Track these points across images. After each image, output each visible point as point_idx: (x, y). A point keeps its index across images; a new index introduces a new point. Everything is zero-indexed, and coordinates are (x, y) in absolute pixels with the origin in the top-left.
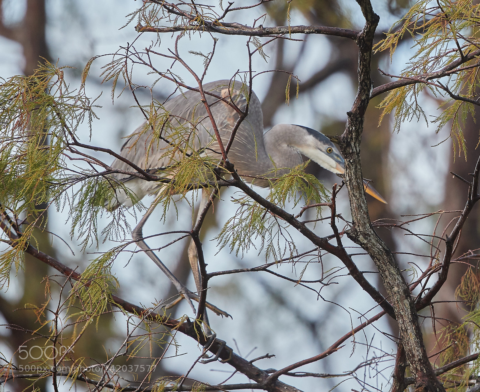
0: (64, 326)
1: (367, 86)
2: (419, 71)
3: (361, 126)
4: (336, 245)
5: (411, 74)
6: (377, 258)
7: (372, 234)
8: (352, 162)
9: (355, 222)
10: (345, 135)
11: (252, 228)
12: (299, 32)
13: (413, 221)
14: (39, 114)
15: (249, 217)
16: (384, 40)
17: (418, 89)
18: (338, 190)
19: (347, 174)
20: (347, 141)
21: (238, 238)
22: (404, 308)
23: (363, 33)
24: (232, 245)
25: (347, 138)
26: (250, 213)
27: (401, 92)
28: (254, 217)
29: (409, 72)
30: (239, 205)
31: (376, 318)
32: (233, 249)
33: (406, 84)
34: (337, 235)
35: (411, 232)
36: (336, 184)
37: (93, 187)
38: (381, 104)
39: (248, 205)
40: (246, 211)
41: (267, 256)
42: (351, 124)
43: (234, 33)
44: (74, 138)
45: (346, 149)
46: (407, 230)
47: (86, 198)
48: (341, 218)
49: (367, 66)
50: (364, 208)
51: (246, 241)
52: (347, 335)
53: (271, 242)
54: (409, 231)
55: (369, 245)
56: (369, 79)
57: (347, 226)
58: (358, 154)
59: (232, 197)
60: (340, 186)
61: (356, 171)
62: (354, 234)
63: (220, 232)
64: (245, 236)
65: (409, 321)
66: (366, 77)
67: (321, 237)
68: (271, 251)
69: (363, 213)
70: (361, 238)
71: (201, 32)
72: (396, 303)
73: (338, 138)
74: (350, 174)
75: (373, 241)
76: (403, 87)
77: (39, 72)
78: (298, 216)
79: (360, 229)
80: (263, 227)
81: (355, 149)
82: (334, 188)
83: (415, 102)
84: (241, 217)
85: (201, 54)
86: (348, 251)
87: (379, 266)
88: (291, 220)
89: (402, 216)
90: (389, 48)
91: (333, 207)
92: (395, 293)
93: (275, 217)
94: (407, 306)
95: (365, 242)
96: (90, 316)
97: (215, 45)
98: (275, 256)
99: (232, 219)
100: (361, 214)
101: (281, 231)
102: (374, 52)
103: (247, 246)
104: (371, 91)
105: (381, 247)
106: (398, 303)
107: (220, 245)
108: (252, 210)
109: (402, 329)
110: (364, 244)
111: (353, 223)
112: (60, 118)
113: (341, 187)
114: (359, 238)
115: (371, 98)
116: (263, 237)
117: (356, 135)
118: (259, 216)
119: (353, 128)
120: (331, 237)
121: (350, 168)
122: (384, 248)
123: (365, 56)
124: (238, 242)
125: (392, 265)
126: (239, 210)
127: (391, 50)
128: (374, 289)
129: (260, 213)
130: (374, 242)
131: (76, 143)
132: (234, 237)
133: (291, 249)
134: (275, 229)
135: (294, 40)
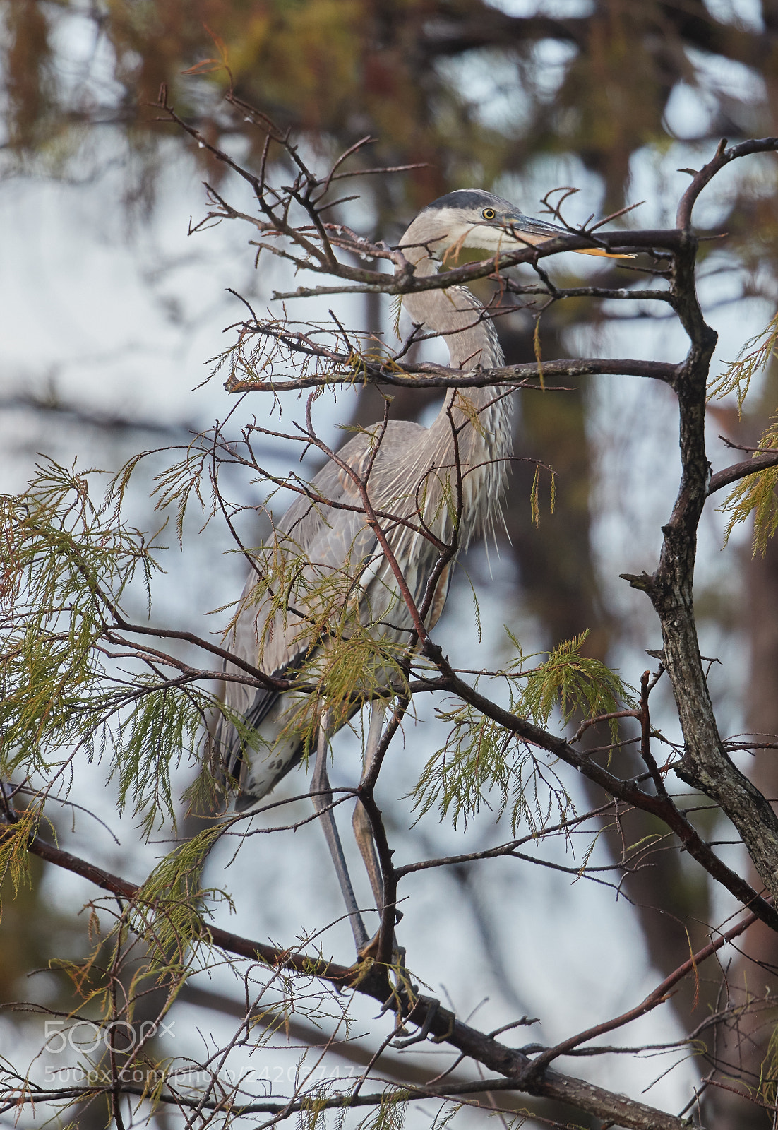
1: (699, 472)
4: (653, 794)
6: (737, 814)
7: (726, 767)
8: (678, 627)
9: (691, 746)
11: (482, 770)
12: (556, 374)
18: (651, 683)
19: (669, 651)
20: (666, 584)
23: (686, 368)
24: (442, 806)
25: (664, 579)
27: (764, 478)
28: (484, 746)
30: (452, 724)
31: (737, 931)
32: (445, 813)
33: (775, 463)
34: (654, 773)
39: (469, 723)
40: (466, 737)
41: (513, 822)
42: (671, 550)
43: (427, 385)
44: (116, 615)
45: (664, 600)
47: (144, 732)
48: (661, 738)
49: (698, 432)
50: (706, 716)
53: (522, 794)
55: (720, 790)
56: (702, 458)
57: (673, 754)
58: (688, 609)
59: (437, 710)
60: (655, 675)
62: (690, 769)
64: (468, 788)
67: (621, 783)
69: (706, 726)
70: (704, 776)
73: (646, 581)
75: (728, 781)
76: (767, 469)
78: (574, 742)
79: (700, 759)
80: (501, 768)
81: (681, 599)
82: (645, 680)
84: (457, 749)
86: (679, 804)
87: (742, 830)
88: (560, 748)
91: (644, 717)
93: (525, 744)
95: (713, 783)
98: (530, 822)
99: (438, 756)
100: (701, 729)
101: (539, 771)
103: (473, 806)
104: (708, 481)
105: (745, 791)
108: (478, 733)
110: (709, 787)
111: (687, 747)
112: (87, 577)
113: (658, 676)
114: (700, 776)
115: (709, 493)
116: (505, 785)
117: (682, 572)
120: (643, 779)
121: (673, 638)
122: (750, 794)
125: (769, 827)
126: (453, 734)
128: (735, 875)
129: (496, 738)
130: (731, 783)
131: (122, 625)
132: (445, 790)
133: (560, 806)
134: (527, 768)
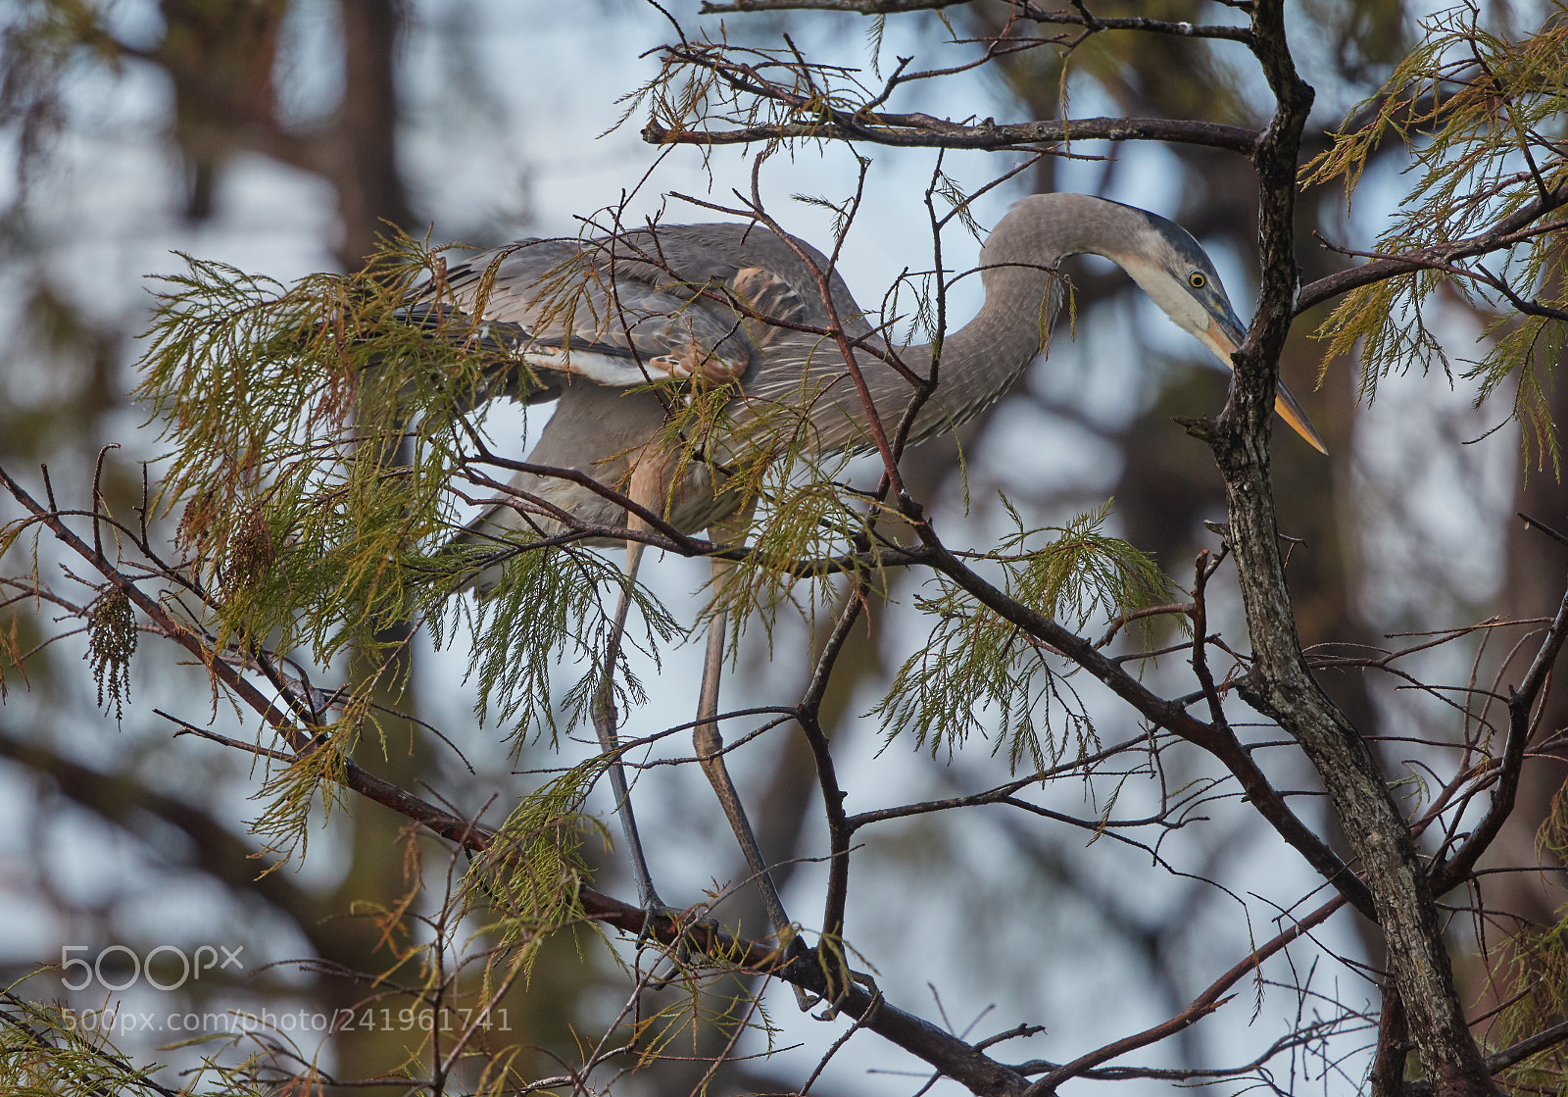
0: (461, 959)
1: (1284, 281)
2: (1425, 237)
3: (1269, 391)
4: (1207, 718)
5: (1403, 243)
6: (1321, 753)
7: (1308, 688)
8: (1249, 491)
9: (1261, 657)
10: (1225, 415)
11: (975, 681)
12: (1094, 136)
13: (1418, 649)
14: (383, 378)
15: (968, 649)
16: (1327, 153)
17: (1422, 286)
18: (1210, 567)
19: (1236, 525)
21: (935, 706)
22: (1399, 890)
23: (1271, 137)
24: (919, 728)
25: (1233, 425)
26: (968, 638)
27: (1378, 295)
28: (980, 648)
29: (1398, 239)
30: (937, 618)
31: (1318, 917)
32: (923, 739)
33: (1391, 273)
34: (1210, 692)
35: (1413, 681)
36: (1205, 551)
37: (534, 577)
38: (1322, 329)
39: (961, 616)
40: (957, 634)
41: (1014, 755)
42: (1244, 386)
43: (915, 142)
44: (478, 443)
45: (1231, 456)
46: (1403, 675)
47: (515, 610)
48: (1221, 645)
49: (1284, 225)
50: (1283, 616)
51: (959, 714)
52: (1240, 965)
53: (1028, 716)
54: (1408, 677)
55: (1299, 719)
56: (1289, 261)
57: (1237, 668)
58: (1263, 468)
59: (918, 597)
60: (1216, 557)
61: (1259, 515)
62: (1258, 688)
63: (887, 693)
64: (955, 705)
65: (1415, 927)
66: (1282, 257)
67: (1166, 699)
68: (1027, 743)
69: (1282, 631)
70: (1277, 698)
71: (823, 140)
72: (1377, 875)
73: (1208, 426)
74: (1242, 523)
75: (1310, 706)
76: (1381, 282)
77: (379, 262)
78: (1102, 644)
79: (1273, 676)
80: (1002, 677)
81: (1254, 454)
82: (1201, 564)
83: (1416, 321)
84: (944, 650)
85: (825, 203)
86: (1243, 737)
87: (1327, 776)
88: (1082, 653)
89: (1388, 637)
90: (1344, 174)
91: (1199, 614)
92: (1374, 849)
93: (1036, 647)
94: (1407, 885)
95: (1289, 709)
96: (534, 932)
97: (862, 178)
98: (1036, 755)
99: (918, 658)
100: (1275, 634)
101: (1053, 687)
102: (1302, 185)
103: (960, 729)
104: (1296, 294)
105: (1331, 722)
106: (1382, 875)
107: (889, 729)
108: (972, 631)
109: (1394, 947)
110: (1284, 715)
111: (1255, 658)
113: (1220, 559)
114: (1271, 698)
115: (1297, 313)
116: (1006, 704)
117: (1258, 417)
118: (992, 647)
119: (1247, 398)
120: (1193, 699)
121: (1242, 507)
122: (1340, 727)
123: (1276, 199)
124: (936, 720)
125: (1363, 773)
126: (938, 632)
127: (1347, 179)
128: (1315, 838)
129: (997, 638)
130: (1314, 711)
131: (485, 457)
132: (924, 707)
133: (1080, 737)
134: (1038, 681)
135: (1082, 157)
